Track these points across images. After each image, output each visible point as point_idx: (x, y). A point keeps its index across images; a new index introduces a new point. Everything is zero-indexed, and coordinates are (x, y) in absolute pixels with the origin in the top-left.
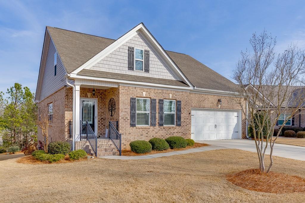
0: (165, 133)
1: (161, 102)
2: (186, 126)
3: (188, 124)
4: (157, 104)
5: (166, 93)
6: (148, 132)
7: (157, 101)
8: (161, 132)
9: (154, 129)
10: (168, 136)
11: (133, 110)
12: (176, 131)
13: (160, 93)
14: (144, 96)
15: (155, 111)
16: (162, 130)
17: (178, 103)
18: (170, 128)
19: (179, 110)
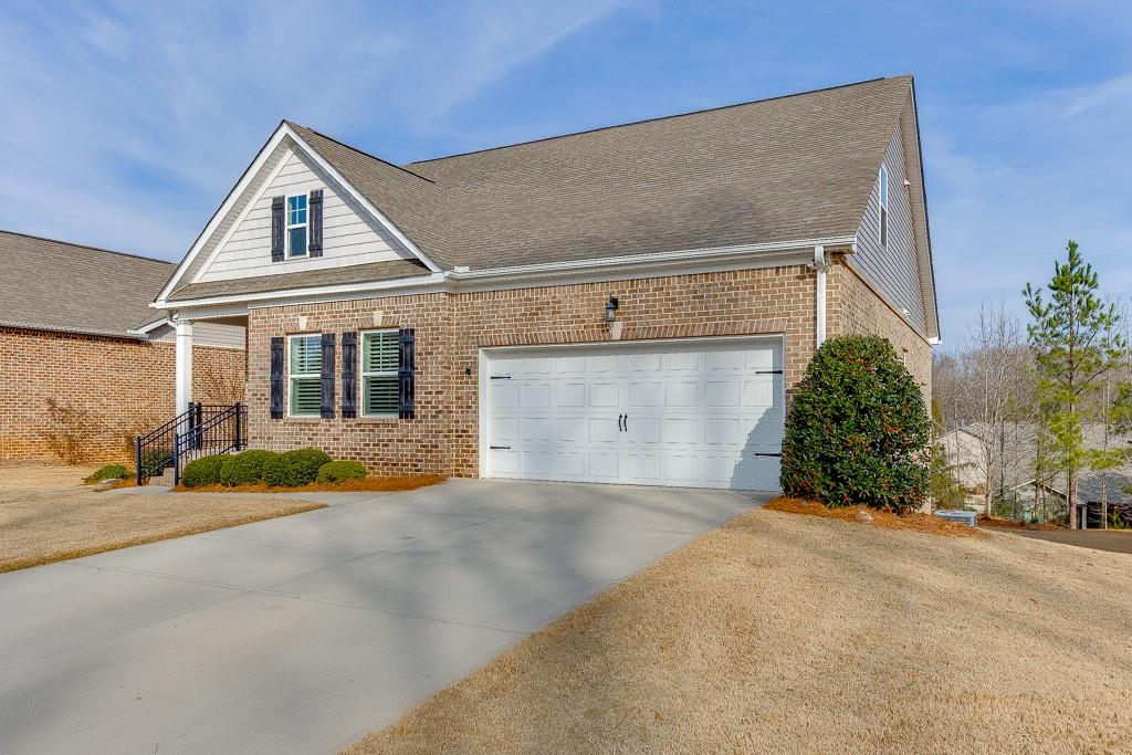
0: (361, 440)
1: (350, 341)
2: (435, 417)
3: (440, 412)
4: (339, 349)
5: (365, 310)
6: (314, 435)
7: (339, 339)
8: (349, 435)
9: (330, 426)
10: (370, 450)
11: (277, 373)
12: (397, 434)
13: (347, 311)
14: (303, 327)
15: (333, 370)
16: (352, 431)
17: (405, 338)
18: (377, 425)
19: (406, 362)
